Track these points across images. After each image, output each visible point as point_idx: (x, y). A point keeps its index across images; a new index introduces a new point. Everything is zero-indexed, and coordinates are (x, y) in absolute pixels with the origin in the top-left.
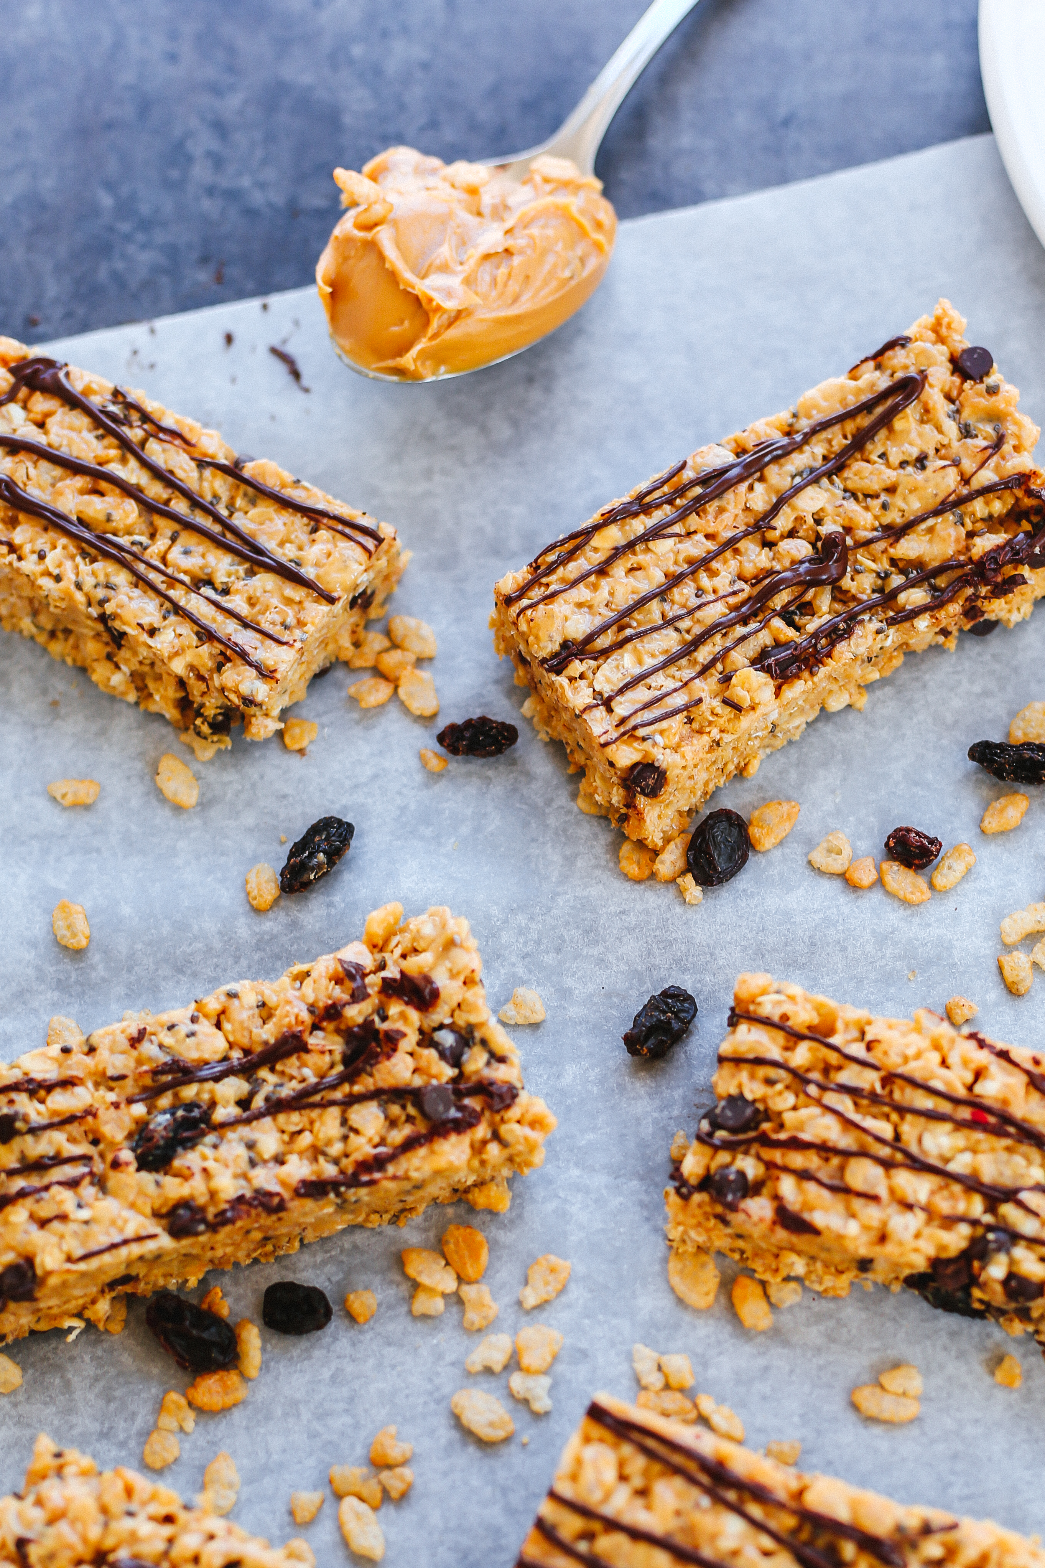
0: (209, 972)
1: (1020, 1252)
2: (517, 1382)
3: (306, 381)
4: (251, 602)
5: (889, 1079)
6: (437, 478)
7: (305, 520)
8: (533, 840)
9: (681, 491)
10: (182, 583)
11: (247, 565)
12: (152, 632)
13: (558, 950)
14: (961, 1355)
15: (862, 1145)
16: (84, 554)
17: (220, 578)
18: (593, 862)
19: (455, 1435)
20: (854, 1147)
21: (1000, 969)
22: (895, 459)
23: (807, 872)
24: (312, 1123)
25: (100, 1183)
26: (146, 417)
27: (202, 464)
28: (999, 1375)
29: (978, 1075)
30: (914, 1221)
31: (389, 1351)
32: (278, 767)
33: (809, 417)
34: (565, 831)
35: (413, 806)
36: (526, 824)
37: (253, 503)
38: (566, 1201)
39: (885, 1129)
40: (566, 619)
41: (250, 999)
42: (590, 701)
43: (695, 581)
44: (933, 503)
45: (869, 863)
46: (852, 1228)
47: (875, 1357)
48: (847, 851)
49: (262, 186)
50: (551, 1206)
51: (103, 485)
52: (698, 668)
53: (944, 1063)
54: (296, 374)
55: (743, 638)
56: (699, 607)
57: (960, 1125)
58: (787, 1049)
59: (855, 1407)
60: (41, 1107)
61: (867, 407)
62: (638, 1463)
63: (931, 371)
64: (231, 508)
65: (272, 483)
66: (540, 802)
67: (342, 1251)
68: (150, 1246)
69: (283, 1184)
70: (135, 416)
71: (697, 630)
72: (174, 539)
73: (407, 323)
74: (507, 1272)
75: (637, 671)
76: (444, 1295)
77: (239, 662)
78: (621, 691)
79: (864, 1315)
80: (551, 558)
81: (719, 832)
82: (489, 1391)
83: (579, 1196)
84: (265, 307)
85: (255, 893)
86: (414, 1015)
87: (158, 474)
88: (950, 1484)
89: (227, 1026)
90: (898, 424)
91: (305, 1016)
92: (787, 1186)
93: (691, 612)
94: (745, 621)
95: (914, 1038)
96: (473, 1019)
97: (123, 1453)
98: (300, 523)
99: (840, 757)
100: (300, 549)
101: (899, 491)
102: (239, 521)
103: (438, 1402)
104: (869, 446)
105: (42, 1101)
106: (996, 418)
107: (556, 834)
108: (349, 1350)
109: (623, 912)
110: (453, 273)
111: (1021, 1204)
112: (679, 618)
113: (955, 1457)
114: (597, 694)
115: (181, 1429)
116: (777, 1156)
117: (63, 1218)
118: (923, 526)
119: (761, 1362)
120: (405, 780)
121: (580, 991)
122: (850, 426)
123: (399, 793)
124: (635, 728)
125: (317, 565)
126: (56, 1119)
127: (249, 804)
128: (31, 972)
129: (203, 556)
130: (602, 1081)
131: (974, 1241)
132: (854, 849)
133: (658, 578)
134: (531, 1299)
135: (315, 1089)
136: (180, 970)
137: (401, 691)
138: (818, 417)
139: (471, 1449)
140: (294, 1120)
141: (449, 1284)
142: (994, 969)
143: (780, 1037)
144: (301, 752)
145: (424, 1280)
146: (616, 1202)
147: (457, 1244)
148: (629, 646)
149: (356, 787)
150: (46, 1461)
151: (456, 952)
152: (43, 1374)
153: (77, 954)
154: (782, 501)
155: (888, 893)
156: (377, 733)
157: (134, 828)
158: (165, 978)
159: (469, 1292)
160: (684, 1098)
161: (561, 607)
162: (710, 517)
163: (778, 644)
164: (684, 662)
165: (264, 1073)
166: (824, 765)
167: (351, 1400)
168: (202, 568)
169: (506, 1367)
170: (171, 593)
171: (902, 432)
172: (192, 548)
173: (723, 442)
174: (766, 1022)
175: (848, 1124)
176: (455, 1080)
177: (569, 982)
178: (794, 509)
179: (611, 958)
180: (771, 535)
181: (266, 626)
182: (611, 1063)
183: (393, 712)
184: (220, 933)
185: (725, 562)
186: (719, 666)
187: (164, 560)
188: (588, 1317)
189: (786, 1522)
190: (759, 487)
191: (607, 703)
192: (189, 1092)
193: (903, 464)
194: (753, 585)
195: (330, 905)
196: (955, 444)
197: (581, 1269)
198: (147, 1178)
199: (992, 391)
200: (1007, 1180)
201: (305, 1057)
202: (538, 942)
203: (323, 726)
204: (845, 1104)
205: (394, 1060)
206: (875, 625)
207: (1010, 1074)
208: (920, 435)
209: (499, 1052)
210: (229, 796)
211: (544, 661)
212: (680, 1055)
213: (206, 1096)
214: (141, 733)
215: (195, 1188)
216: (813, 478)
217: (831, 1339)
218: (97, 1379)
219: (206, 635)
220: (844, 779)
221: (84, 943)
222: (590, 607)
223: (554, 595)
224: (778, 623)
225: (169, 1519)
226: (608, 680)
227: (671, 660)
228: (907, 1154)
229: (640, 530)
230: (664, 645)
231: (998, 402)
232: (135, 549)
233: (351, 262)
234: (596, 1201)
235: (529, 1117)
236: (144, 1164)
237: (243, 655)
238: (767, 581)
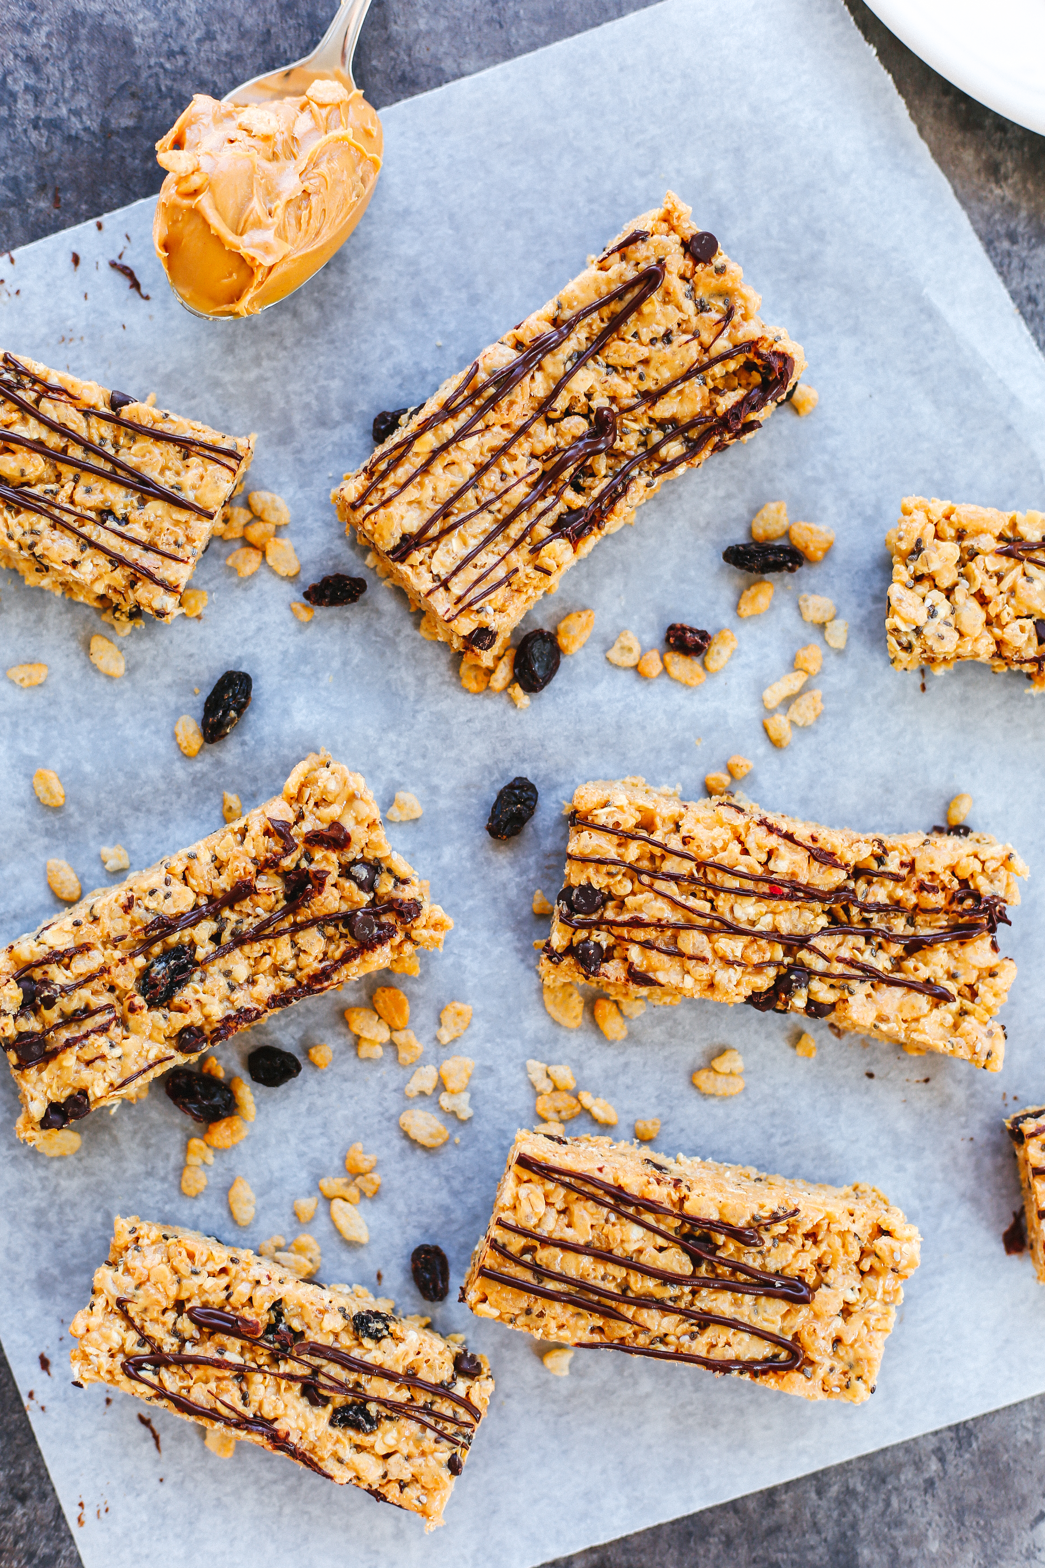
0: (159, 808)
1: (816, 985)
2: (445, 1101)
3: (144, 291)
4: (148, 526)
5: (702, 865)
6: (265, 363)
7: (177, 448)
8: (391, 667)
9: (477, 393)
10: (90, 519)
11: (138, 495)
12: (74, 564)
13: (424, 756)
14: (769, 1036)
15: (689, 920)
16: (9, 507)
17: (120, 511)
18: (440, 680)
19: (405, 1143)
20: (682, 922)
21: (766, 730)
22: (646, 337)
23: (607, 667)
24: (270, 948)
25: (123, 1022)
26: (35, 380)
27: (86, 414)
28: (800, 1050)
29: (770, 854)
30: (734, 974)
31: (347, 1086)
32: (182, 631)
33: (570, 307)
34: (414, 655)
35: (292, 650)
36: (382, 654)
37: (133, 439)
38: (460, 956)
39: (706, 907)
40: (402, 518)
41: (205, 857)
42: (431, 585)
43: (499, 466)
44: (681, 371)
45: (654, 656)
46: (689, 982)
47: (705, 1045)
48: (637, 649)
49: (77, 113)
50: (449, 961)
51: (13, 446)
52: (512, 543)
53: (745, 852)
54: (136, 285)
55: (544, 513)
56: (506, 491)
57: (762, 897)
58: (620, 845)
59: (694, 1085)
60: (68, 973)
61: (617, 296)
62: (559, 1196)
63: (668, 260)
64: (116, 444)
65: (146, 422)
66: (390, 633)
67: (299, 1014)
68: (169, 1065)
69: (258, 1001)
70: (26, 380)
71: (507, 510)
72: (76, 480)
73: (235, 276)
74: (425, 1016)
75: (465, 552)
76: (381, 1044)
77: (148, 581)
78: (454, 573)
79: (693, 1014)
80: (383, 466)
81: (537, 649)
82: (423, 1109)
83: (470, 951)
84: (100, 226)
85: (184, 744)
86: (334, 857)
87: (54, 427)
88: (772, 1136)
89: (192, 881)
90: (646, 308)
91: (252, 868)
92: (635, 953)
93: (499, 497)
94: (543, 496)
95: (717, 831)
96: (379, 854)
97: (166, 1186)
98: (173, 450)
99: (620, 566)
100: (178, 474)
101: (652, 363)
102: (124, 457)
103: (389, 1119)
104: (623, 328)
105: (67, 967)
106: (725, 294)
107: (408, 659)
108: (316, 1088)
109: (469, 721)
110: (267, 228)
111: (813, 950)
112: (491, 502)
113: (773, 1114)
114: (436, 577)
115: (204, 1163)
116: (624, 932)
117: (103, 1057)
118: (674, 391)
119: (622, 1060)
120: (282, 629)
121: (446, 786)
122: (606, 312)
123: (280, 641)
124: (470, 604)
125: (194, 487)
126: (81, 979)
127: (165, 665)
128: (24, 826)
129: (102, 491)
130: (473, 856)
131: (779, 979)
132: (640, 641)
133: (470, 470)
134: (446, 1038)
135: (267, 923)
136: (137, 809)
137: (270, 560)
138: (578, 307)
139: (419, 1152)
140: (257, 948)
141: (384, 1035)
142: (761, 729)
143: (615, 839)
144: (199, 617)
145: (365, 1034)
146: (497, 951)
147: (385, 1002)
148: (456, 532)
149: (246, 640)
150: (127, 1238)
151: (358, 804)
152: (95, 1133)
153: (57, 810)
154: (560, 385)
155: (671, 679)
156: (254, 593)
157: (79, 696)
158: (127, 816)
159: (399, 1037)
160: (537, 862)
161: (398, 508)
162: (504, 411)
163: (571, 511)
164: (499, 538)
165: (226, 913)
166: (609, 573)
167: (325, 1125)
168: (103, 502)
169: (435, 1089)
170: (84, 530)
171: (650, 314)
172: (94, 486)
173: (504, 340)
174: (603, 829)
175: (675, 904)
176: (373, 903)
177: (436, 780)
178: (569, 391)
179: (465, 758)
180: (553, 415)
181: (163, 548)
182: (477, 842)
183: (265, 575)
184: (163, 777)
185: (520, 445)
186: (528, 539)
187: (72, 502)
188: (488, 1041)
189: (671, 1224)
190: (539, 376)
191: (445, 584)
192: (173, 939)
193: (653, 341)
194: (545, 461)
195: (243, 743)
196: (694, 320)
197: (479, 1006)
198: (157, 1015)
199: (721, 271)
200: (800, 930)
201: (255, 897)
202: (408, 753)
203: (211, 592)
204: (671, 889)
205: (324, 895)
206: (644, 480)
207: (794, 851)
208: (664, 315)
209: (403, 876)
210: (148, 661)
211: (388, 553)
212: (528, 829)
213: (187, 939)
214: (69, 616)
215: (195, 1017)
216: (580, 359)
217: (671, 1035)
218: (135, 1132)
219: (117, 561)
220: (626, 585)
221: (61, 801)
222: (419, 503)
223: (389, 500)
224: (569, 494)
225: (224, 1271)
226: (443, 565)
227: (490, 538)
228: (723, 922)
229: (451, 434)
230: (483, 527)
231: (726, 281)
232: (48, 497)
233: (180, 225)
234: (483, 953)
235: (432, 922)
236: (152, 1005)
237: (150, 576)
238: (556, 459)
